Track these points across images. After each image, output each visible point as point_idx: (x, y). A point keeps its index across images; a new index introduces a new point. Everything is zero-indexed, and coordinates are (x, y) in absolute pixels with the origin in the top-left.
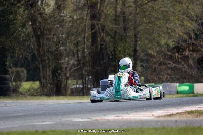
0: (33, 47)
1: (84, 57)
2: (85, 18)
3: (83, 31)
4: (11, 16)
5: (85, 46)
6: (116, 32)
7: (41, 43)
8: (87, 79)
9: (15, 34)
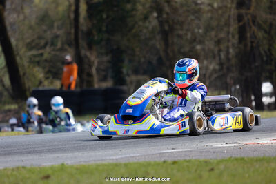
0: (158, 47)
1: (228, 59)
2: (229, 5)
3: (227, 24)
4: (129, 6)
5: (230, 44)
6: (271, 25)
7: (170, 41)
8: (233, 89)
9: (134, 31)
